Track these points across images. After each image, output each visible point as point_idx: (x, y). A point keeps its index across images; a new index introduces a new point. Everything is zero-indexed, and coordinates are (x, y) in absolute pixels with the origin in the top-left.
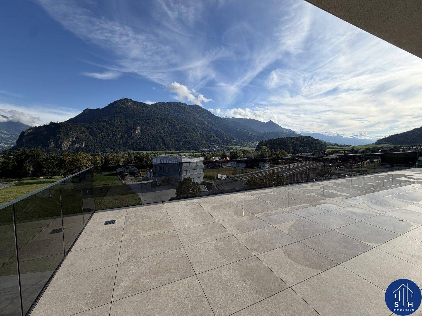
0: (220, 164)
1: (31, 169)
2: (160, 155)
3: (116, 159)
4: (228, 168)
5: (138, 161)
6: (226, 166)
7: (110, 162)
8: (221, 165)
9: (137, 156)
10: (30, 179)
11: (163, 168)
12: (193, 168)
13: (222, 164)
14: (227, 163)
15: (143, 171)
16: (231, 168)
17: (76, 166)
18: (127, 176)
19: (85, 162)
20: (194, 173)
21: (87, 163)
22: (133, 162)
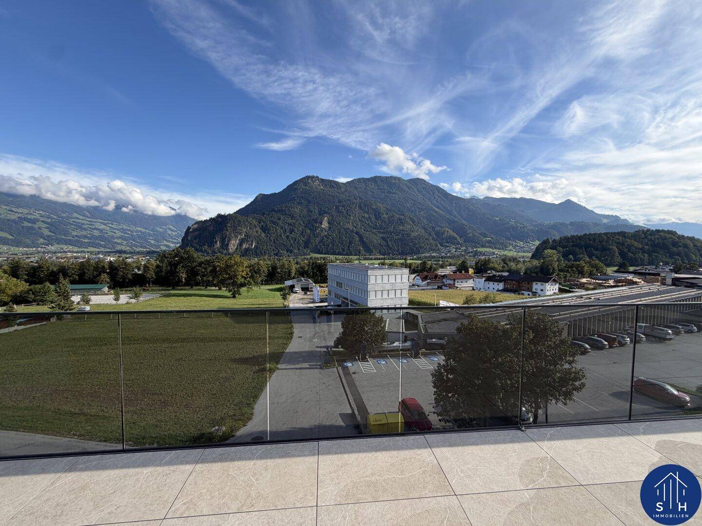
0: (451, 282)
1: (184, 276)
2: (351, 262)
3: (286, 266)
4: (467, 289)
5: (317, 271)
6: (461, 286)
7: (279, 270)
8: (454, 284)
9: (316, 263)
10: (185, 290)
11: (341, 283)
12: (388, 287)
13: (456, 281)
14: (466, 280)
15: (322, 287)
16: (473, 289)
17: (229, 274)
18: (297, 293)
19: (240, 269)
20: (390, 296)
21: (243, 271)
22: (310, 271)
